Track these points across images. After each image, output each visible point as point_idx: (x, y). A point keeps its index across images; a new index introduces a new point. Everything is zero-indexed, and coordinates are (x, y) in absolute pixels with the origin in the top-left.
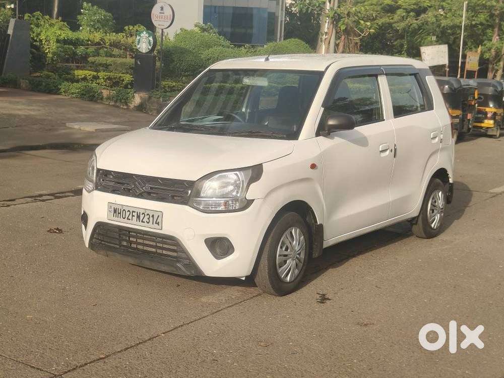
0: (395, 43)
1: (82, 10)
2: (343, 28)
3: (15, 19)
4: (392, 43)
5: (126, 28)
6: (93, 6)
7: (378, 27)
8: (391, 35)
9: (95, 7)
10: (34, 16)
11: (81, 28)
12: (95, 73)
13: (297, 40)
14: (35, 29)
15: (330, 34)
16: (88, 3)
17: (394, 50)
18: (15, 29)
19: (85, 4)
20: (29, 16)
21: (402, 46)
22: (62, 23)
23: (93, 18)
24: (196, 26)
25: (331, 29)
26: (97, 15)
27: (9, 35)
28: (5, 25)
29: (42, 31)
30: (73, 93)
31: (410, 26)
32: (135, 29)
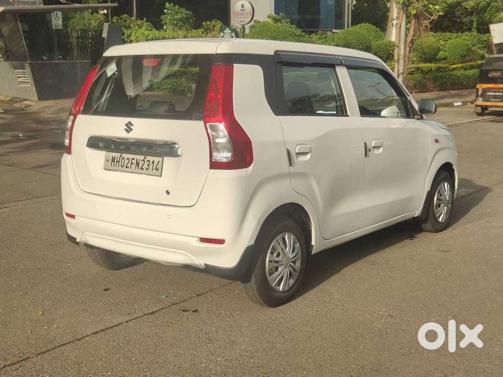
0: (465, 20)
1: (165, 11)
2: (414, 12)
3: (108, 24)
4: (461, 20)
5: (204, 23)
6: (174, 5)
7: (446, 6)
8: (460, 12)
9: (177, 7)
10: (121, 19)
11: (165, 27)
12: (183, 69)
13: (367, 24)
14: (125, 31)
15: (401, 19)
16: (170, 3)
17: (464, 27)
18: (108, 32)
19: (167, 4)
20: (117, 19)
21: (471, 22)
22: (147, 23)
23: (176, 17)
24: (269, 17)
25: (401, 14)
26: (179, 14)
27: (104, 38)
28: (99, 30)
29: (131, 33)
30: (165, 89)
31: (478, 4)
32: (212, 24)
